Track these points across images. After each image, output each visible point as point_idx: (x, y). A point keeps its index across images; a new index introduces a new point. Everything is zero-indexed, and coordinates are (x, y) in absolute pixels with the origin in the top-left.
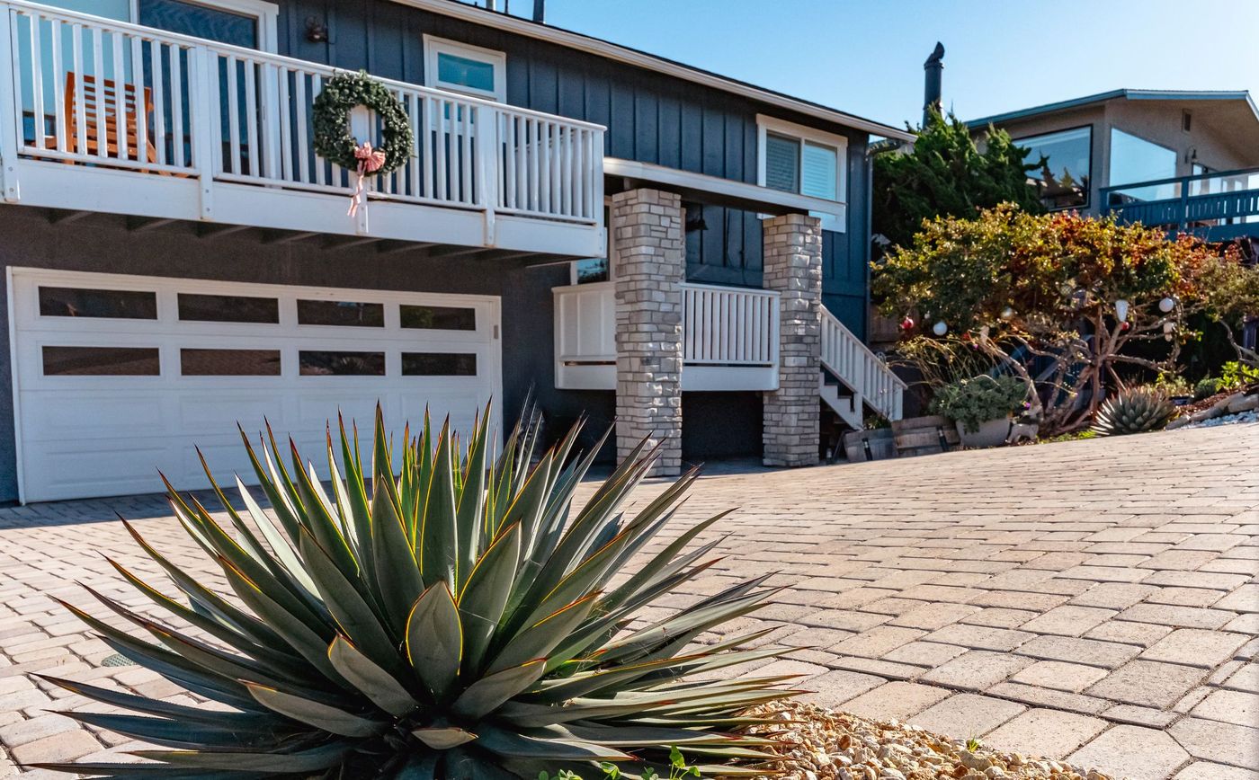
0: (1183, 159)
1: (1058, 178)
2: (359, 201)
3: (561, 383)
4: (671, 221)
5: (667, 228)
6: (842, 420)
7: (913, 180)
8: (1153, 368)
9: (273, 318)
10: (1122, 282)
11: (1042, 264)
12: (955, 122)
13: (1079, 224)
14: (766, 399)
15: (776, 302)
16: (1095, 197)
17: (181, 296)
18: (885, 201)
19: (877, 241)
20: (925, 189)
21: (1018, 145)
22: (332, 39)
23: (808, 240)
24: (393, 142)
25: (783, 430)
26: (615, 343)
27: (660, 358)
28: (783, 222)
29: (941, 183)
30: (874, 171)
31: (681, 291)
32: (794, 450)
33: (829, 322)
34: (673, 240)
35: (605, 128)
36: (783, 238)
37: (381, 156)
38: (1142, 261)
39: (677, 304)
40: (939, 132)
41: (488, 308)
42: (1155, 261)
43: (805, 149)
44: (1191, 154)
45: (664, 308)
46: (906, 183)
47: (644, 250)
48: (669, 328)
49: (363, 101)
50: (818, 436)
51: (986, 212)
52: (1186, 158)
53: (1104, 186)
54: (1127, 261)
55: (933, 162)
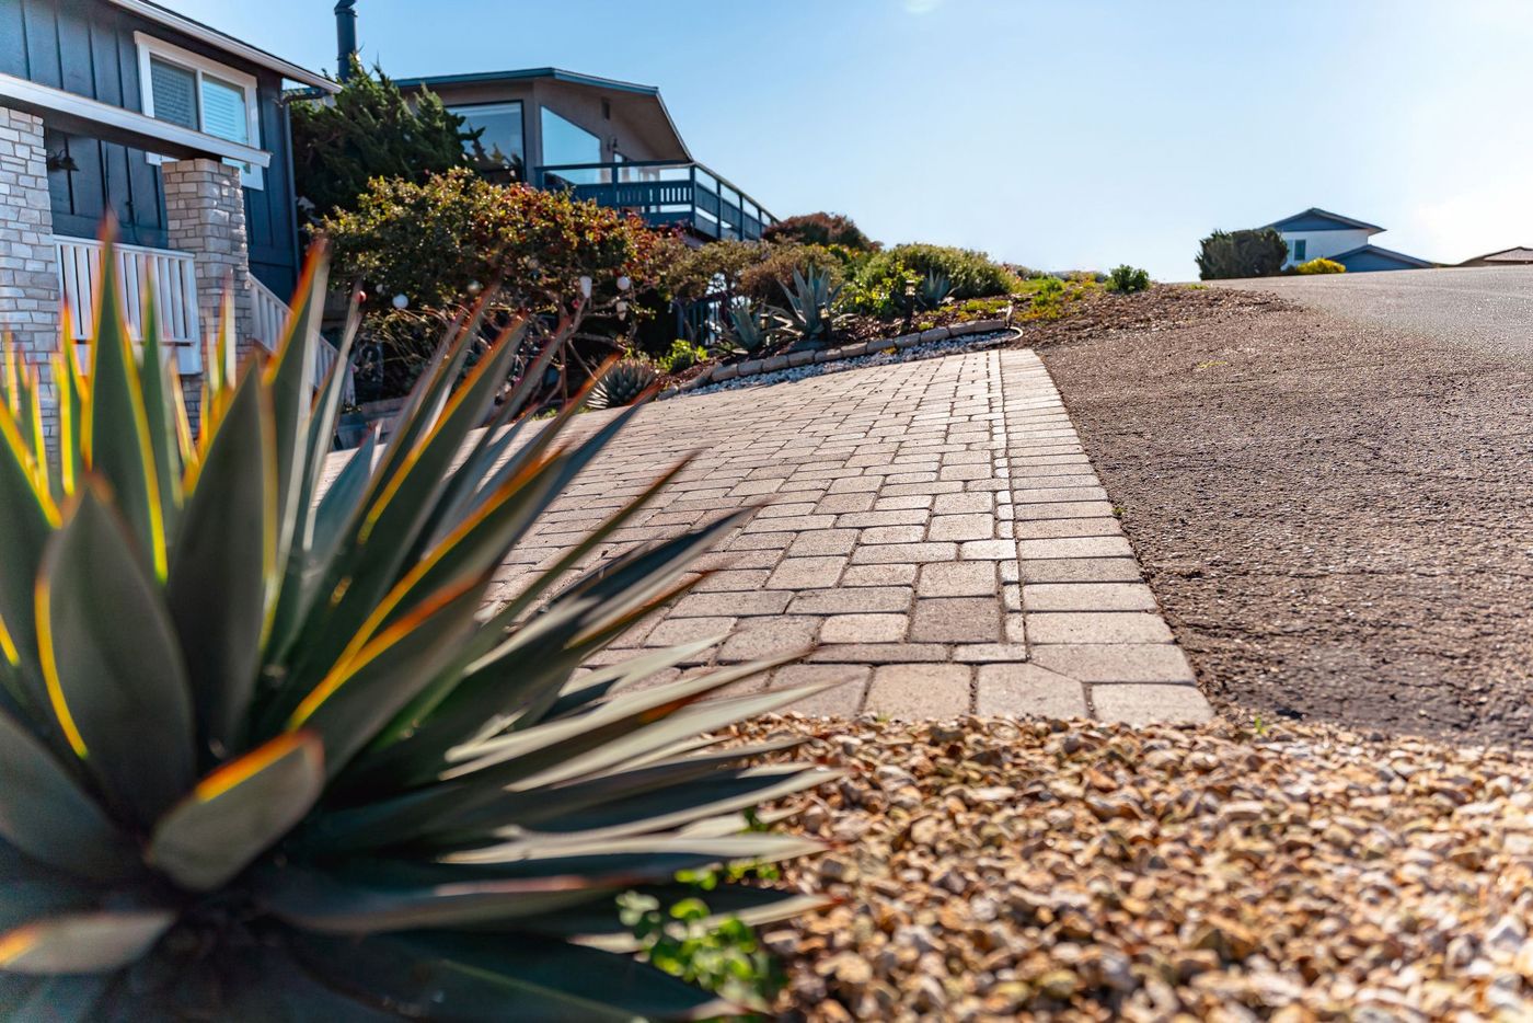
0: (605, 147)
1: (489, 153)
4: (32, 152)
5: (27, 161)
7: (338, 137)
8: (612, 344)
10: (587, 258)
11: (507, 235)
12: (382, 77)
13: (537, 196)
15: (189, 267)
16: (529, 170)
18: (306, 158)
19: (300, 204)
20: (353, 147)
21: (451, 112)
23: (226, 192)
27: (32, 332)
28: (191, 168)
29: (373, 144)
30: (291, 120)
31: (55, 245)
33: (260, 293)
34: (36, 177)
36: (192, 188)
38: (603, 237)
39: (51, 262)
40: (365, 86)
42: (615, 238)
43: (203, 85)
44: (612, 143)
45: (31, 266)
46: (330, 140)
48: (42, 293)
51: (438, 177)
52: (608, 146)
53: (538, 165)
54: (590, 237)
55: (360, 119)
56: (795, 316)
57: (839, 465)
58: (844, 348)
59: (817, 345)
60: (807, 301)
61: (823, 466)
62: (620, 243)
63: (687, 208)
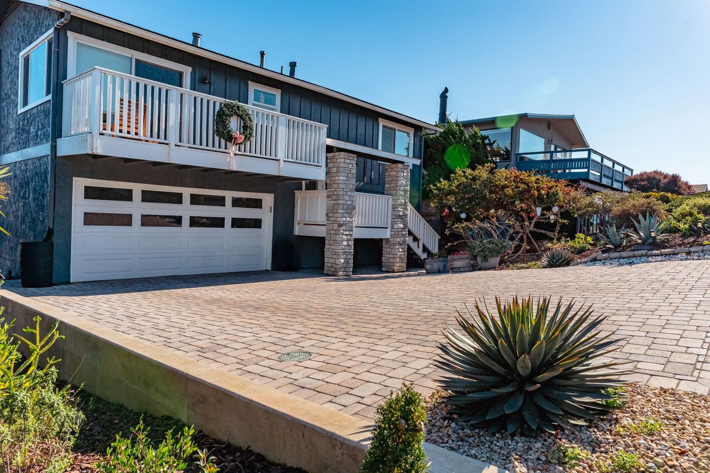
0: (546, 142)
2: (232, 155)
3: (296, 232)
4: (353, 166)
5: (351, 169)
6: (414, 251)
8: (548, 234)
9: (180, 202)
10: (540, 200)
11: (508, 191)
13: (520, 174)
14: (384, 242)
15: (390, 200)
16: (513, 157)
17: (143, 191)
19: (423, 172)
22: (212, 82)
23: (405, 174)
24: (247, 130)
25: (392, 256)
26: (326, 217)
27: (346, 224)
28: (394, 167)
30: (424, 142)
31: (355, 195)
32: (398, 265)
33: (411, 209)
34: (353, 174)
35: (328, 126)
36: (395, 173)
37: (243, 137)
38: (548, 192)
39: (354, 201)
40: (451, 127)
41: (268, 199)
42: (553, 192)
43: (397, 133)
44: (550, 140)
45: (349, 203)
46: (436, 148)
47: (341, 178)
48: (351, 211)
49: (237, 114)
50: (406, 259)
51: (480, 167)
52: (548, 141)
53: (517, 153)
54: (543, 192)
55: (449, 140)
56: (638, 233)
57: (651, 313)
58: (663, 250)
59: (649, 247)
60: (645, 228)
61: (644, 313)
62: (555, 194)
63: (586, 170)
